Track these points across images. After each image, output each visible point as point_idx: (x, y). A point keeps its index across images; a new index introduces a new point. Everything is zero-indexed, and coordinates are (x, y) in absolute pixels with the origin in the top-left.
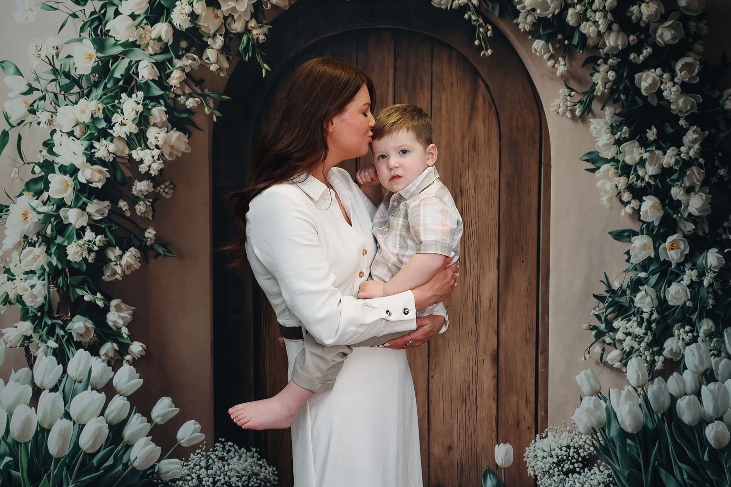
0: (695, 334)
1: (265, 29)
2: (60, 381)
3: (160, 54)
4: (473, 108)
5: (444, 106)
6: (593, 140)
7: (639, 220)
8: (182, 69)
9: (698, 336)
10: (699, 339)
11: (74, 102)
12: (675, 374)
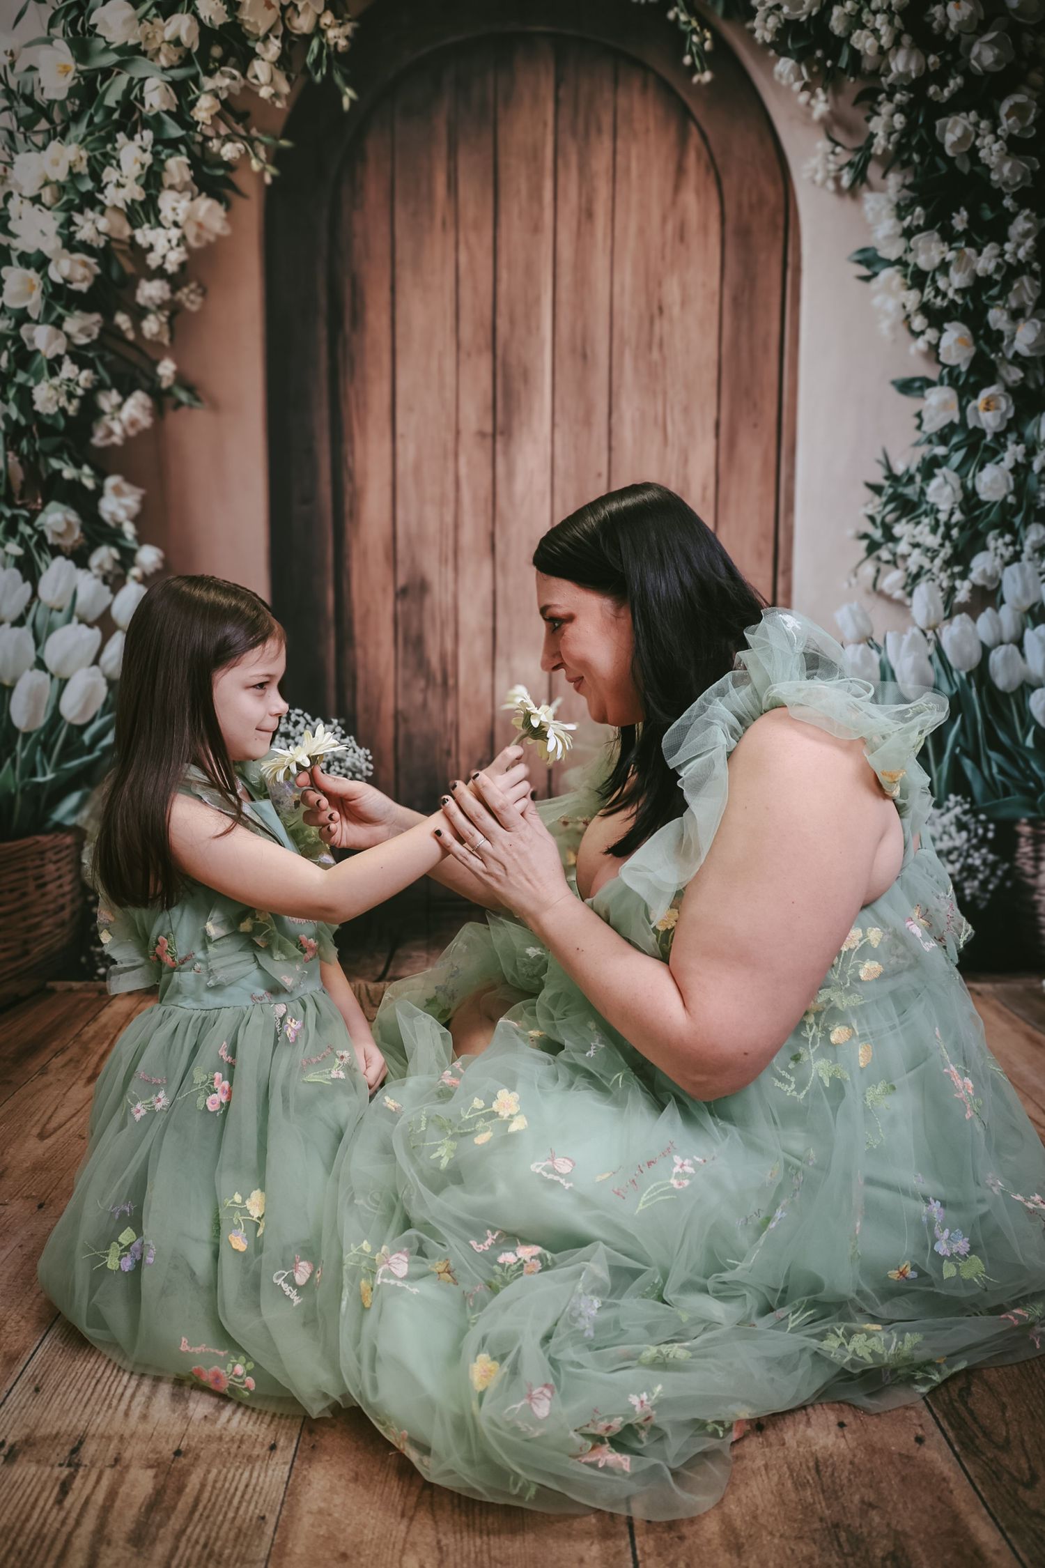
0: (1018, 548)
1: (348, 29)
2: (28, 609)
3: (179, 67)
4: (680, 170)
5: (634, 165)
6: (868, 229)
7: (938, 361)
8: (215, 93)
9: (1022, 551)
10: (1024, 557)
11: (40, 144)
12: (989, 610)
